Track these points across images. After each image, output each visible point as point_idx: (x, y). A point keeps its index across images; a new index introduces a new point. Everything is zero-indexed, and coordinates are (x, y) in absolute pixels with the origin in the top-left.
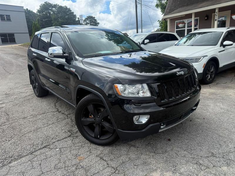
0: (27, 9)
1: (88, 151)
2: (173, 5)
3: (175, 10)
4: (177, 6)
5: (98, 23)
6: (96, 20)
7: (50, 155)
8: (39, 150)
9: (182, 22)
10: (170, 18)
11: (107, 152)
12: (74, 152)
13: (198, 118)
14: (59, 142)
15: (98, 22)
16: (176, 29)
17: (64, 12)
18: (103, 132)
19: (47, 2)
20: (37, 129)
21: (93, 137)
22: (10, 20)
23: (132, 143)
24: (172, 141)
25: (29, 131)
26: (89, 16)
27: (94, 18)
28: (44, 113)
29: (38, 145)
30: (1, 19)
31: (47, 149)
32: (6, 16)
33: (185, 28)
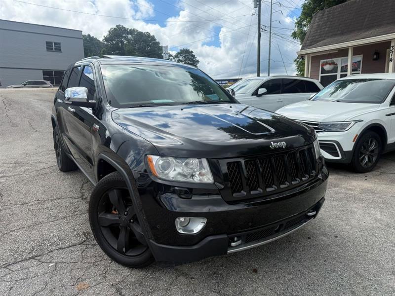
0: (89, 35)
1: (102, 274)
2: (317, 33)
3: (320, 41)
4: (324, 35)
5: (198, 61)
6: (194, 56)
7: (35, 274)
8: (21, 261)
9: (330, 62)
10: (311, 55)
11: (133, 280)
12: (77, 274)
13: (325, 235)
14: (61, 251)
15: (197, 59)
16: (322, 73)
17: (145, 41)
18: (133, 243)
19: (120, 25)
20: (35, 224)
21: (114, 249)
22: (60, 50)
23: (184, 268)
24: (261, 273)
25: (21, 226)
26: (184, 50)
27: (192, 52)
28: (59, 199)
29: (24, 252)
30: (47, 48)
31: (35, 262)
32: (55, 43)
33: (337, 72)
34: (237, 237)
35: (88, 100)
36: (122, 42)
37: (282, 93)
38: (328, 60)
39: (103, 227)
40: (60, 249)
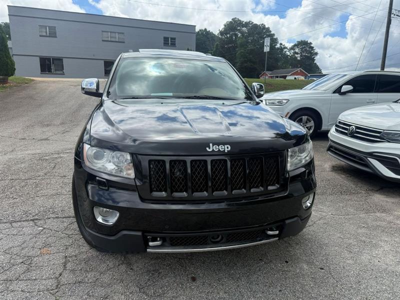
0: (206, 29)
1: (67, 246)
5: (316, 54)
6: (313, 47)
7: (24, 233)
11: (84, 257)
12: (50, 240)
14: (55, 220)
15: (316, 51)
17: (260, 33)
19: (235, 18)
20: (57, 194)
22: (175, 44)
25: (46, 194)
26: (302, 41)
27: (311, 43)
29: (31, 214)
30: (164, 43)
32: (171, 39)
36: (236, 35)
40: (56, 217)
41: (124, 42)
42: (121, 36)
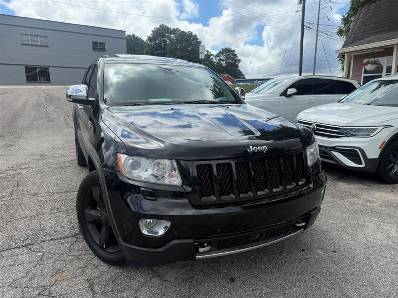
0: (134, 35)
1: (81, 268)
2: (360, 30)
3: (363, 38)
4: (368, 32)
5: (239, 60)
6: (236, 55)
7: (22, 261)
8: (14, 248)
9: (372, 62)
10: (354, 54)
11: (108, 277)
12: (58, 265)
13: (322, 249)
14: (52, 242)
15: (239, 58)
16: (364, 74)
17: (187, 41)
19: (163, 25)
20: (39, 214)
21: (97, 244)
22: (105, 49)
24: (238, 282)
25: (25, 216)
26: (226, 49)
27: (234, 51)
28: (67, 192)
29: (19, 240)
30: (93, 48)
31: (25, 250)
32: (101, 43)
33: (382, 73)
34: (208, 243)
35: (87, 97)
36: (165, 42)
37: (314, 94)
38: (370, 59)
39: (88, 222)
40: (52, 240)
41: (48, 47)
42: (43, 40)
